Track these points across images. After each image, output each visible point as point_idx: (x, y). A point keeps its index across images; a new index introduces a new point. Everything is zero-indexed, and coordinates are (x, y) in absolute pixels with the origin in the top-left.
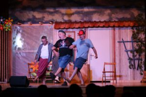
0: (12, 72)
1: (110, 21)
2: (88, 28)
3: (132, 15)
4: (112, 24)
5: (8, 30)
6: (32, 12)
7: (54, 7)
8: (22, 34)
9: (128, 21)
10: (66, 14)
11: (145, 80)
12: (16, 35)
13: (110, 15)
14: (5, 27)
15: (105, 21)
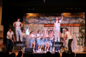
1: (69, 24)
3: (79, 21)
4: (70, 25)
6: (34, 19)
7: (44, 17)
8: (29, 29)
9: (77, 24)
10: (49, 20)
11: (84, 51)
12: (27, 29)
13: (69, 21)
15: (67, 24)
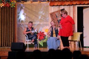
0: (17, 39)
2: (76, 5)
5: (13, 7)
14: (10, 5)
